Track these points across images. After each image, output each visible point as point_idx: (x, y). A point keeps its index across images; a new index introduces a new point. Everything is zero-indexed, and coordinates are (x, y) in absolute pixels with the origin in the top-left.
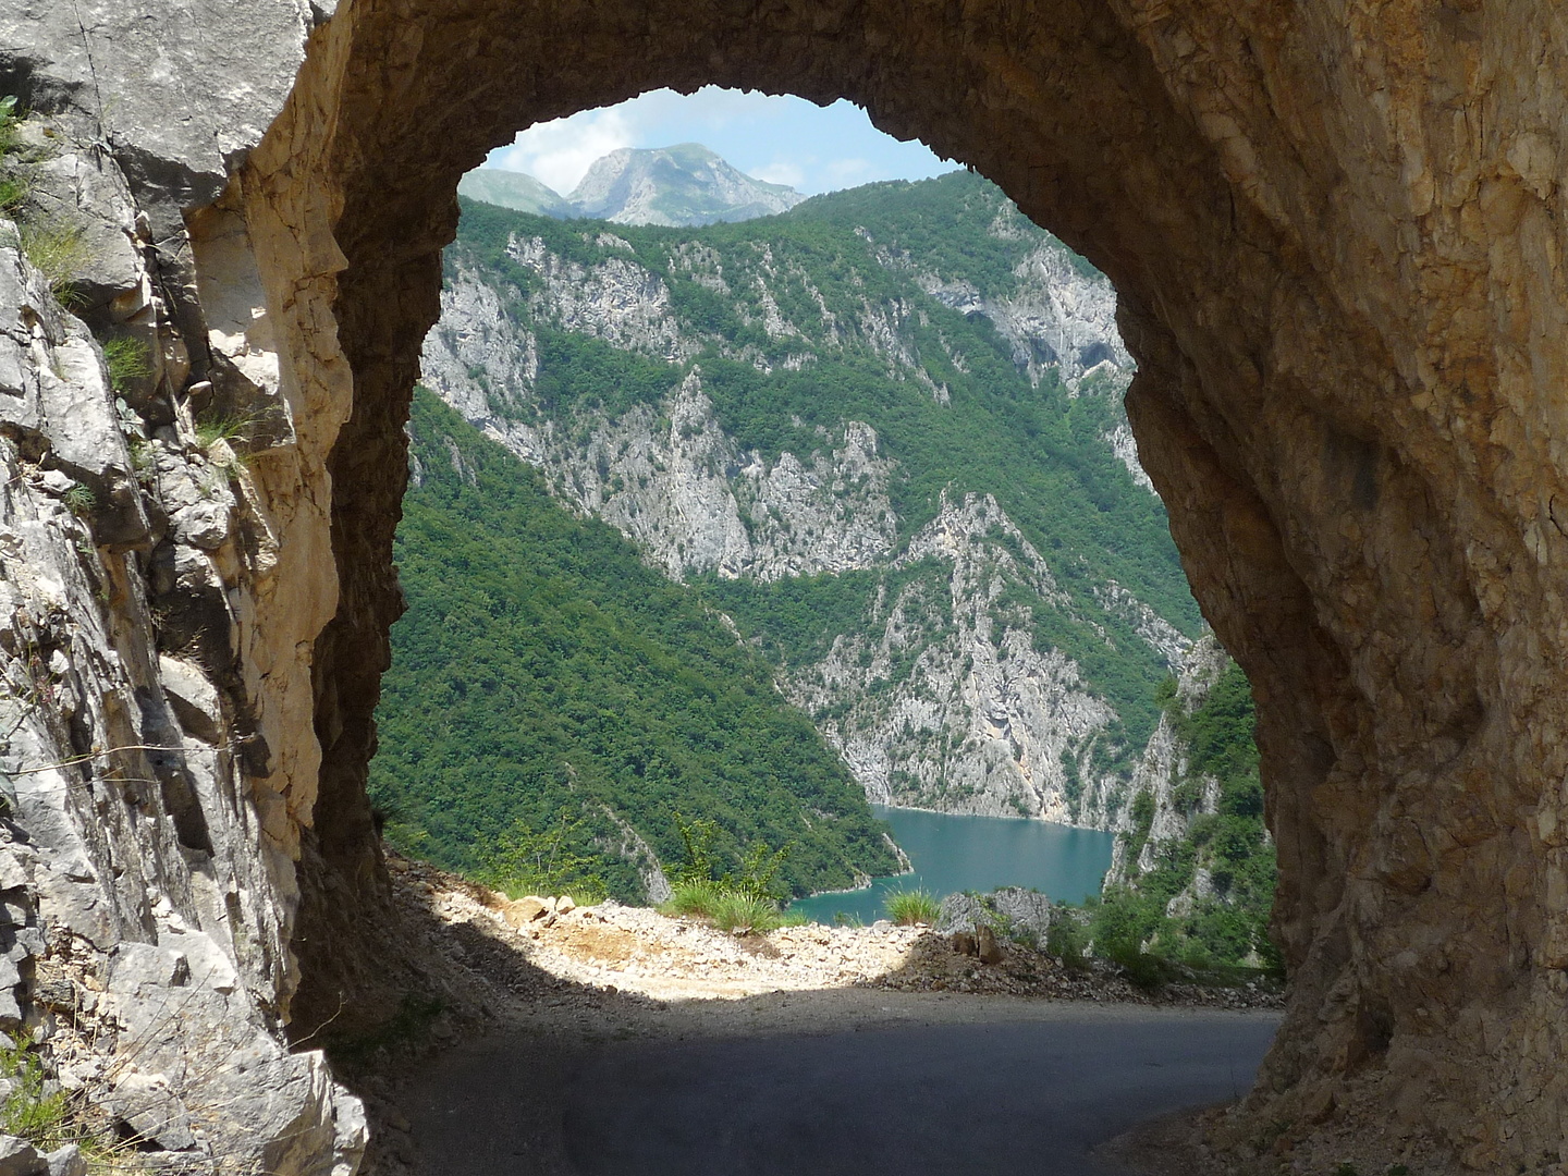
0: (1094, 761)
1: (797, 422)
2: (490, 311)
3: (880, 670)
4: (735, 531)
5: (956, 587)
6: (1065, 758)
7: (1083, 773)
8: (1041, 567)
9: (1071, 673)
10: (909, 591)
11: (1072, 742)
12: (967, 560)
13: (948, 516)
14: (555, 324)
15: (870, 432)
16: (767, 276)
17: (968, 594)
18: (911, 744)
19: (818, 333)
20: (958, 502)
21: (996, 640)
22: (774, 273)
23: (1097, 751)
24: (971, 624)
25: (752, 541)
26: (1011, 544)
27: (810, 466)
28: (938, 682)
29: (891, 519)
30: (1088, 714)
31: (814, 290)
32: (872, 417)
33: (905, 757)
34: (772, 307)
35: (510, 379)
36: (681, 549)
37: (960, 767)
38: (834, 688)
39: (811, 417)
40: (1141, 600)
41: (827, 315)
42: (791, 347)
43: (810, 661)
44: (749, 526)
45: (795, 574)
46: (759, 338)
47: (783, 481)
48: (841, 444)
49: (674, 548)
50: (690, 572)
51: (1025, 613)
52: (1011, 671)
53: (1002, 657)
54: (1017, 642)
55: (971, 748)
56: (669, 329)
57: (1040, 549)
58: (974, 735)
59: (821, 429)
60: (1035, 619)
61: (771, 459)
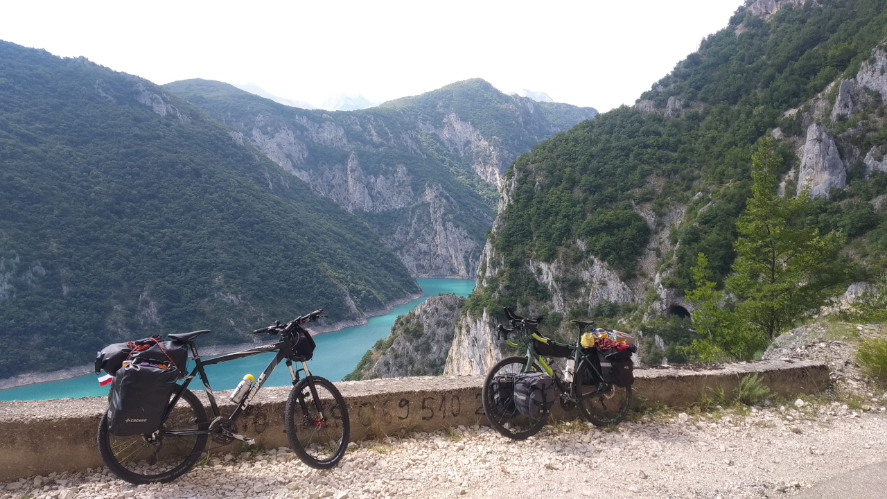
0: (473, 258)
1: (383, 166)
2: (292, 138)
3: (411, 234)
4: (368, 198)
5: (431, 210)
6: (465, 257)
7: (470, 261)
8: (455, 204)
9: (465, 233)
10: (418, 212)
11: (466, 252)
12: (434, 203)
13: (428, 191)
14: (311, 140)
15: (405, 168)
16: (372, 124)
17: (435, 212)
18: (421, 256)
19: (388, 140)
20: (431, 187)
21: (444, 225)
22: (374, 124)
23: (474, 255)
24: (436, 221)
25: (373, 201)
26: (447, 198)
27: (388, 179)
28: (428, 238)
29: (412, 193)
30: (470, 244)
31: (386, 128)
32: (405, 164)
33: (420, 260)
34: (375, 134)
35: (299, 157)
36: (352, 204)
37: (435, 261)
38: (399, 241)
39: (387, 165)
40: (484, 212)
41: (390, 135)
42: (381, 145)
43: (392, 234)
44: (372, 197)
45: (385, 210)
46: (372, 143)
47: (380, 183)
48: (396, 171)
49: (350, 205)
50: (355, 211)
51: (451, 216)
52: (448, 233)
53: (446, 230)
54: (449, 225)
55: (438, 256)
56: (345, 141)
57: (455, 199)
58: (439, 252)
59: (390, 168)
60: (455, 218)
61: (376, 176)
